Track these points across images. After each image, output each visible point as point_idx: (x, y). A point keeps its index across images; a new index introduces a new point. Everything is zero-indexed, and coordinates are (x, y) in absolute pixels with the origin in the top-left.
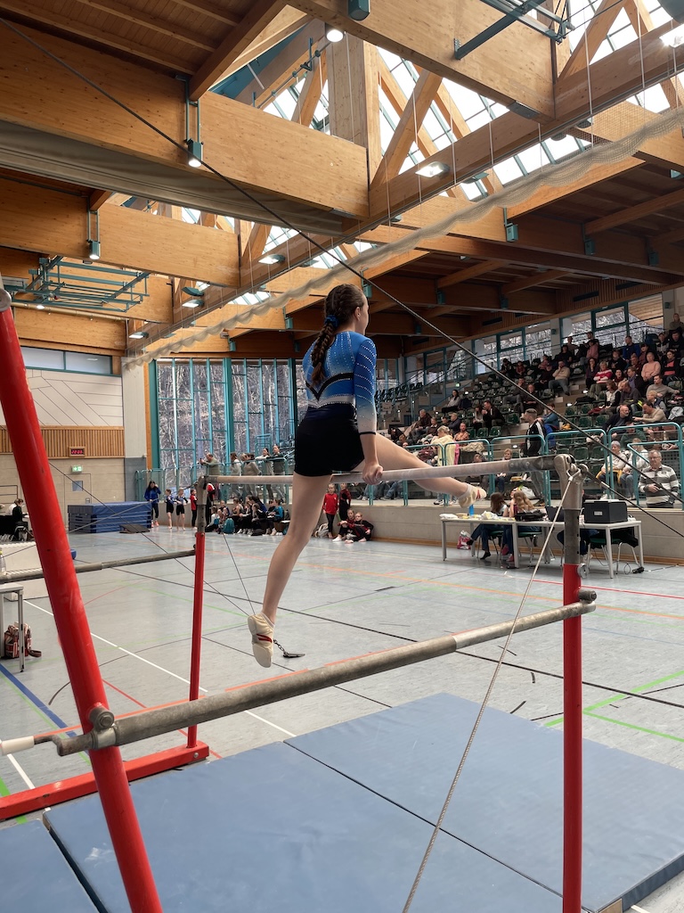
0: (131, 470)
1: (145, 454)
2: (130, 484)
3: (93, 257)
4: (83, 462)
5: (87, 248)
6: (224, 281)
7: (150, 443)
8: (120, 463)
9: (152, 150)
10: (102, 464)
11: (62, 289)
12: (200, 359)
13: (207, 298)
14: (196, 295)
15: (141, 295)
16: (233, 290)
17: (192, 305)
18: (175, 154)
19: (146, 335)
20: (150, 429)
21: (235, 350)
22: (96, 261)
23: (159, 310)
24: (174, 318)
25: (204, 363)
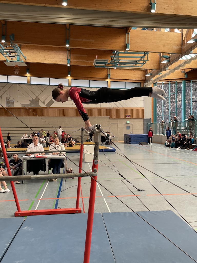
0: (146, 123)
1: (151, 117)
2: (145, 128)
3: (127, 49)
4: (130, 120)
5: (125, 47)
6: (175, 52)
7: (153, 113)
8: (142, 120)
9: (138, 10)
10: (136, 121)
11: (120, 62)
12: (173, 82)
13: (171, 59)
14: (167, 58)
15: (146, 61)
16: (179, 55)
17: (165, 62)
18: (146, 9)
19: (151, 74)
20: (153, 108)
21: (187, 77)
22: (129, 51)
23: (155, 65)
24: (160, 68)
25: (175, 83)
